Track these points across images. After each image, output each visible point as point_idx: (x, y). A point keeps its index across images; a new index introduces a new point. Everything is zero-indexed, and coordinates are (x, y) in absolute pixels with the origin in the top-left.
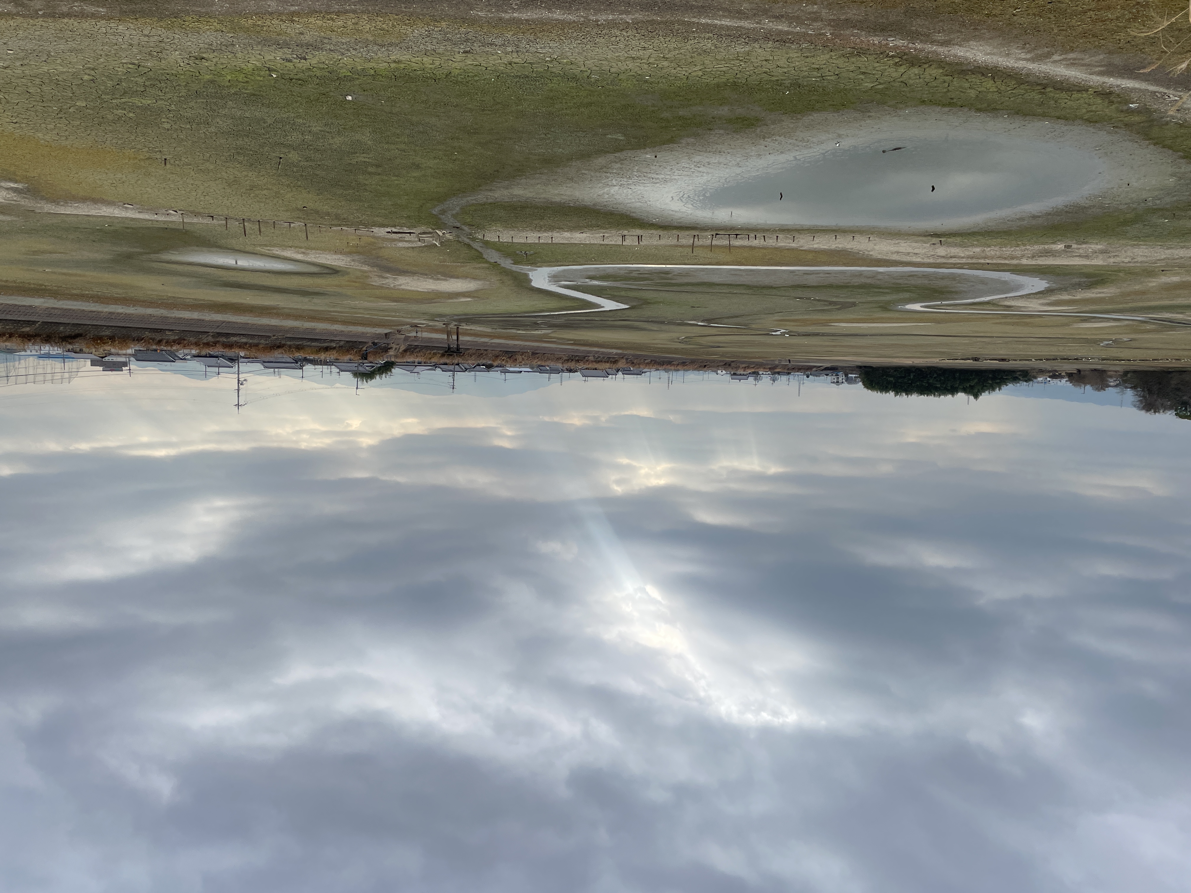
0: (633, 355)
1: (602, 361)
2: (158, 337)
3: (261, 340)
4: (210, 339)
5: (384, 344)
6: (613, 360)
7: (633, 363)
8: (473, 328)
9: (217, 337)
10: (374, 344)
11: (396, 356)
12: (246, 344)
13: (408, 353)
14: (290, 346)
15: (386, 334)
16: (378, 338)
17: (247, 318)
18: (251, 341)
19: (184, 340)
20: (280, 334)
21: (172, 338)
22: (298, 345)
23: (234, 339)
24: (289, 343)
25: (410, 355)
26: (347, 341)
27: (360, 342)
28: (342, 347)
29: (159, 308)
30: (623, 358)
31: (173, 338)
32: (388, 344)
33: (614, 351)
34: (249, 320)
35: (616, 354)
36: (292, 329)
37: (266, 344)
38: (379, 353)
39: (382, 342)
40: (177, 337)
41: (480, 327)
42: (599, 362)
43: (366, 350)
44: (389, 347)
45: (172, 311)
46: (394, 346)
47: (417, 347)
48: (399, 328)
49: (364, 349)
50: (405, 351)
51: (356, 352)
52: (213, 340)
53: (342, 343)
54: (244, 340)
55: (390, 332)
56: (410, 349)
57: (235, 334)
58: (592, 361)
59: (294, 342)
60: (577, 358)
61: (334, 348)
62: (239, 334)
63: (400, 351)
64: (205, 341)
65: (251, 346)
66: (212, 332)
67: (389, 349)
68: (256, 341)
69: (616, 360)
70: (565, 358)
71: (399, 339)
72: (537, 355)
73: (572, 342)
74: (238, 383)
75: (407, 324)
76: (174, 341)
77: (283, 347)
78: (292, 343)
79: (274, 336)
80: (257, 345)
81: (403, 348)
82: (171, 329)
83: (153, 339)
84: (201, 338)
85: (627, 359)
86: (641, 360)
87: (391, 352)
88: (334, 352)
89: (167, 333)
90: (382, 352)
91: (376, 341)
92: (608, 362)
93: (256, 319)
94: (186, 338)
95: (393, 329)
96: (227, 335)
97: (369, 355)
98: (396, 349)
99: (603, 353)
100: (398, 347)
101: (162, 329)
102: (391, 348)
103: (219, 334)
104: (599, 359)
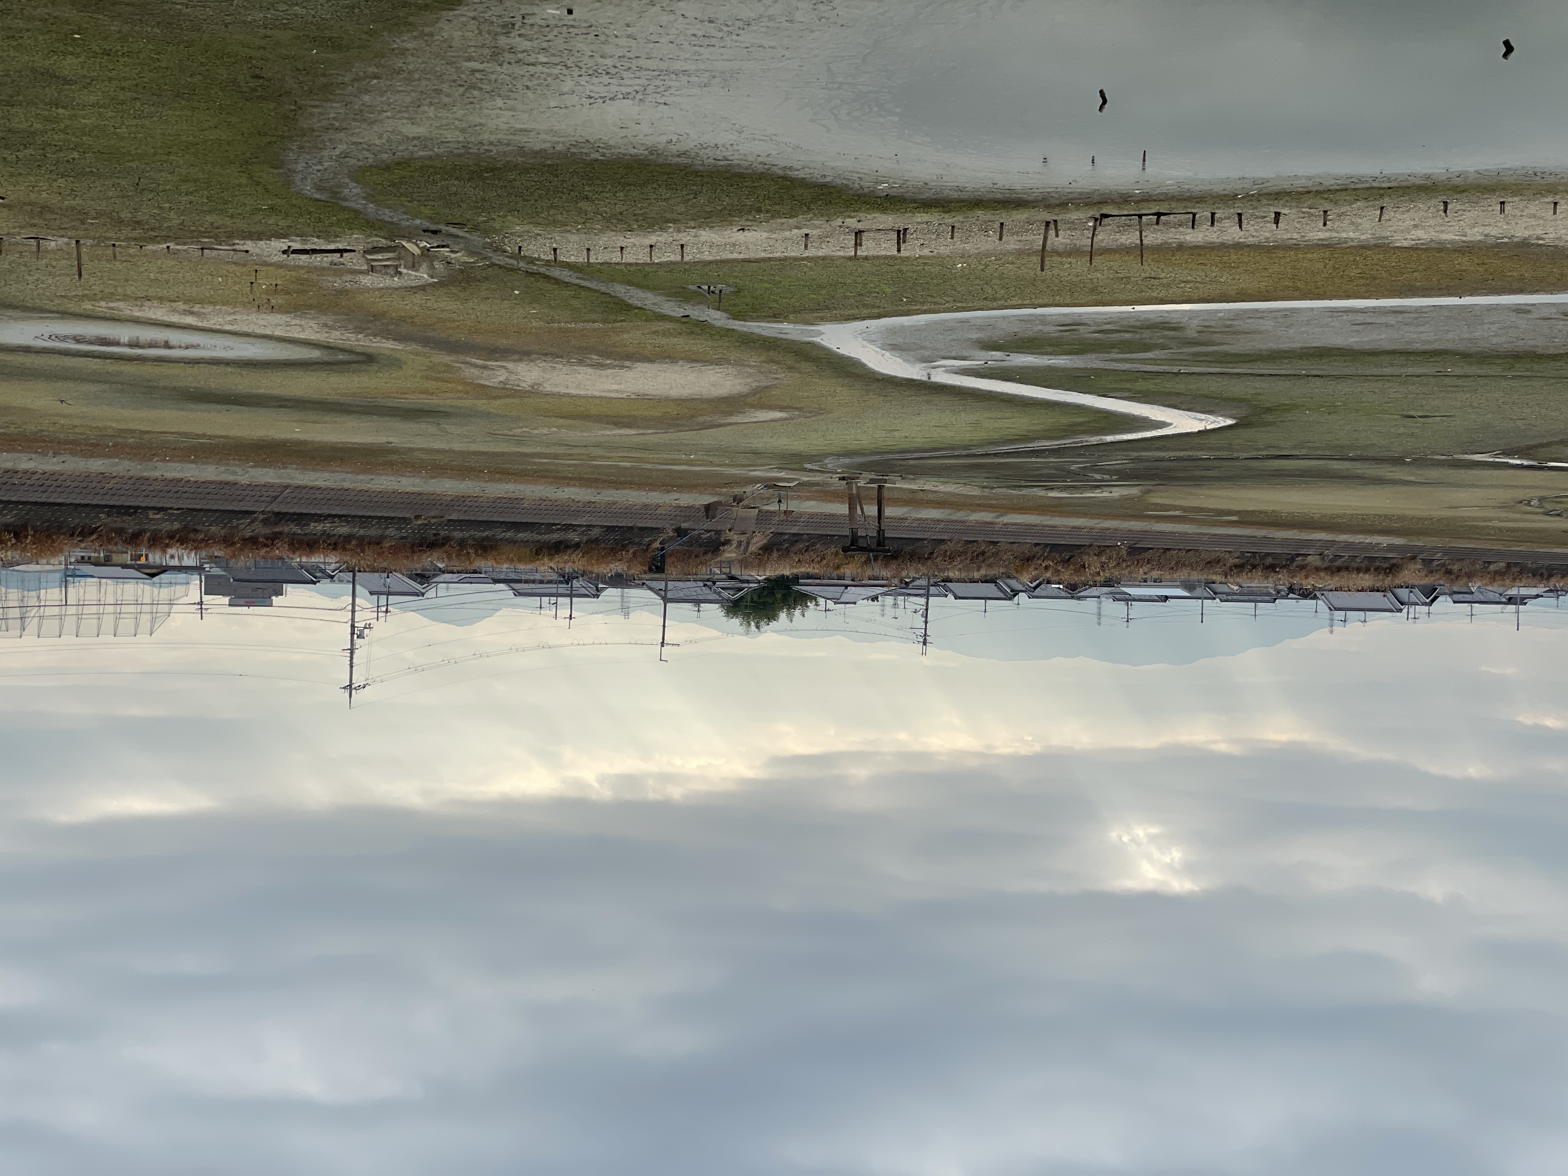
0: (1446, 551)
1: (1347, 569)
2: (131, 525)
3: (387, 528)
4: (260, 529)
5: (708, 531)
6: (1387, 565)
7: (1449, 572)
8: (926, 487)
9: (276, 524)
10: (680, 532)
11: (744, 563)
12: (348, 538)
13: (775, 554)
14: (462, 544)
15: (708, 508)
16: (688, 518)
17: (338, 476)
18: (362, 532)
19: (196, 531)
20: (432, 514)
21: (166, 527)
22: (484, 539)
23: (318, 528)
24: (457, 534)
25: (780, 557)
26: (608, 527)
27: (642, 529)
28: (596, 541)
29: (116, 456)
30: (1413, 558)
31: (169, 528)
32: (718, 532)
33: (1384, 541)
34: (344, 480)
35: (1391, 548)
36: (460, 500)
37: (402, 538)
38: (696, 556)
39: (702, 527)
40: (176, 526)
41: (944, 483)
42: (1339, 569)
43: (663, 549)
44: (722, 540)
45: (150, 464)
46: (735, 538)
47: (796, 538)
48: (737, 491)
49: (657, 545)
50: (767, 549)
51: (634, 553)
52: (267, 531)
53: (595, 533)
54: (344, 529)
55: (719, 503)
56: (781, 544)
57: (320, 516)
58: (1317, 569)
59: (472, 532)
60: (1269, 561)
61: (577, 546)
62: (329, 516)
63: (753, 548)
64: (248, 534)
65: (363, 543)
66: (263, 512)
67: (725, 543)
68: (373, 532)
69: (1394, 565)
70: (1232, 561)
71: (744, 519)
72: (1147, 555)
73: (1235, 518)
74: (353, 634)
75: (755, 481)
76: (171, 536)
77: (443, 545)
78: (466, 534)
79: (417, 517)
80: (378, 542)
81: (758, 541)
82: (160, 505)
83: (120, 532)
84: (237, 527)
85: (1427, 562)
86: (1473, 563)
87: (730, 553)
88: (577, 555)
89: (151, 517)
90: (705, 553)
91: (684, 525)
92: (1367, 570)
93: (361, 477)
94: (200, 527)
95: (720, 494)
96: (300, 518)
97: (669, 561)
98: (740, 543)
99: (1348, 546)
100: (743, 538)
101: (138, 507)
102: (728, 542)
103: (280, 517)
104: (1338, 563)
